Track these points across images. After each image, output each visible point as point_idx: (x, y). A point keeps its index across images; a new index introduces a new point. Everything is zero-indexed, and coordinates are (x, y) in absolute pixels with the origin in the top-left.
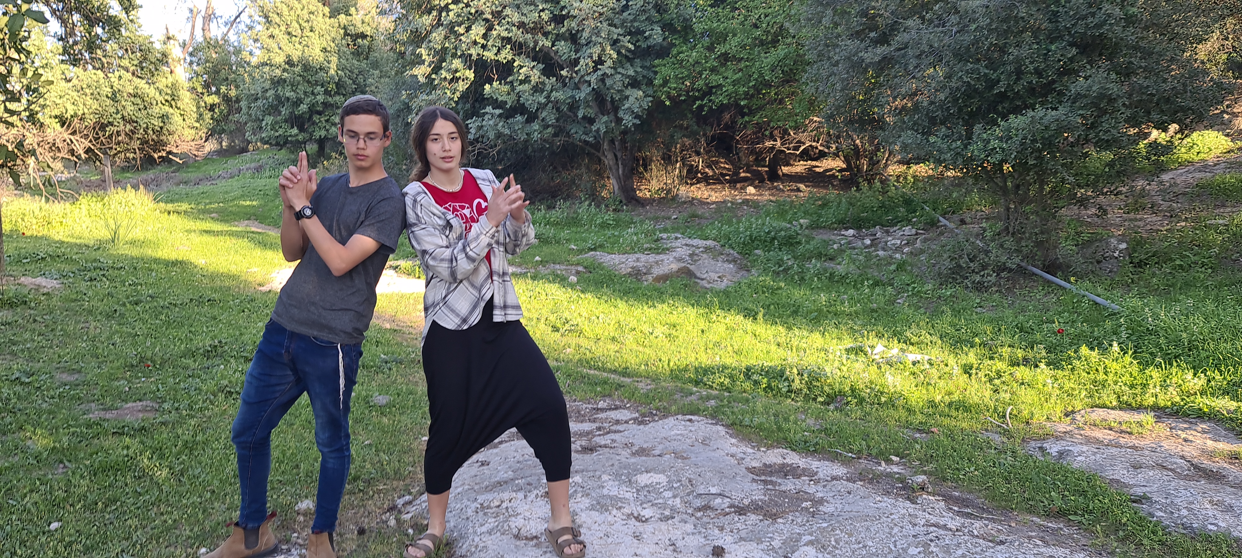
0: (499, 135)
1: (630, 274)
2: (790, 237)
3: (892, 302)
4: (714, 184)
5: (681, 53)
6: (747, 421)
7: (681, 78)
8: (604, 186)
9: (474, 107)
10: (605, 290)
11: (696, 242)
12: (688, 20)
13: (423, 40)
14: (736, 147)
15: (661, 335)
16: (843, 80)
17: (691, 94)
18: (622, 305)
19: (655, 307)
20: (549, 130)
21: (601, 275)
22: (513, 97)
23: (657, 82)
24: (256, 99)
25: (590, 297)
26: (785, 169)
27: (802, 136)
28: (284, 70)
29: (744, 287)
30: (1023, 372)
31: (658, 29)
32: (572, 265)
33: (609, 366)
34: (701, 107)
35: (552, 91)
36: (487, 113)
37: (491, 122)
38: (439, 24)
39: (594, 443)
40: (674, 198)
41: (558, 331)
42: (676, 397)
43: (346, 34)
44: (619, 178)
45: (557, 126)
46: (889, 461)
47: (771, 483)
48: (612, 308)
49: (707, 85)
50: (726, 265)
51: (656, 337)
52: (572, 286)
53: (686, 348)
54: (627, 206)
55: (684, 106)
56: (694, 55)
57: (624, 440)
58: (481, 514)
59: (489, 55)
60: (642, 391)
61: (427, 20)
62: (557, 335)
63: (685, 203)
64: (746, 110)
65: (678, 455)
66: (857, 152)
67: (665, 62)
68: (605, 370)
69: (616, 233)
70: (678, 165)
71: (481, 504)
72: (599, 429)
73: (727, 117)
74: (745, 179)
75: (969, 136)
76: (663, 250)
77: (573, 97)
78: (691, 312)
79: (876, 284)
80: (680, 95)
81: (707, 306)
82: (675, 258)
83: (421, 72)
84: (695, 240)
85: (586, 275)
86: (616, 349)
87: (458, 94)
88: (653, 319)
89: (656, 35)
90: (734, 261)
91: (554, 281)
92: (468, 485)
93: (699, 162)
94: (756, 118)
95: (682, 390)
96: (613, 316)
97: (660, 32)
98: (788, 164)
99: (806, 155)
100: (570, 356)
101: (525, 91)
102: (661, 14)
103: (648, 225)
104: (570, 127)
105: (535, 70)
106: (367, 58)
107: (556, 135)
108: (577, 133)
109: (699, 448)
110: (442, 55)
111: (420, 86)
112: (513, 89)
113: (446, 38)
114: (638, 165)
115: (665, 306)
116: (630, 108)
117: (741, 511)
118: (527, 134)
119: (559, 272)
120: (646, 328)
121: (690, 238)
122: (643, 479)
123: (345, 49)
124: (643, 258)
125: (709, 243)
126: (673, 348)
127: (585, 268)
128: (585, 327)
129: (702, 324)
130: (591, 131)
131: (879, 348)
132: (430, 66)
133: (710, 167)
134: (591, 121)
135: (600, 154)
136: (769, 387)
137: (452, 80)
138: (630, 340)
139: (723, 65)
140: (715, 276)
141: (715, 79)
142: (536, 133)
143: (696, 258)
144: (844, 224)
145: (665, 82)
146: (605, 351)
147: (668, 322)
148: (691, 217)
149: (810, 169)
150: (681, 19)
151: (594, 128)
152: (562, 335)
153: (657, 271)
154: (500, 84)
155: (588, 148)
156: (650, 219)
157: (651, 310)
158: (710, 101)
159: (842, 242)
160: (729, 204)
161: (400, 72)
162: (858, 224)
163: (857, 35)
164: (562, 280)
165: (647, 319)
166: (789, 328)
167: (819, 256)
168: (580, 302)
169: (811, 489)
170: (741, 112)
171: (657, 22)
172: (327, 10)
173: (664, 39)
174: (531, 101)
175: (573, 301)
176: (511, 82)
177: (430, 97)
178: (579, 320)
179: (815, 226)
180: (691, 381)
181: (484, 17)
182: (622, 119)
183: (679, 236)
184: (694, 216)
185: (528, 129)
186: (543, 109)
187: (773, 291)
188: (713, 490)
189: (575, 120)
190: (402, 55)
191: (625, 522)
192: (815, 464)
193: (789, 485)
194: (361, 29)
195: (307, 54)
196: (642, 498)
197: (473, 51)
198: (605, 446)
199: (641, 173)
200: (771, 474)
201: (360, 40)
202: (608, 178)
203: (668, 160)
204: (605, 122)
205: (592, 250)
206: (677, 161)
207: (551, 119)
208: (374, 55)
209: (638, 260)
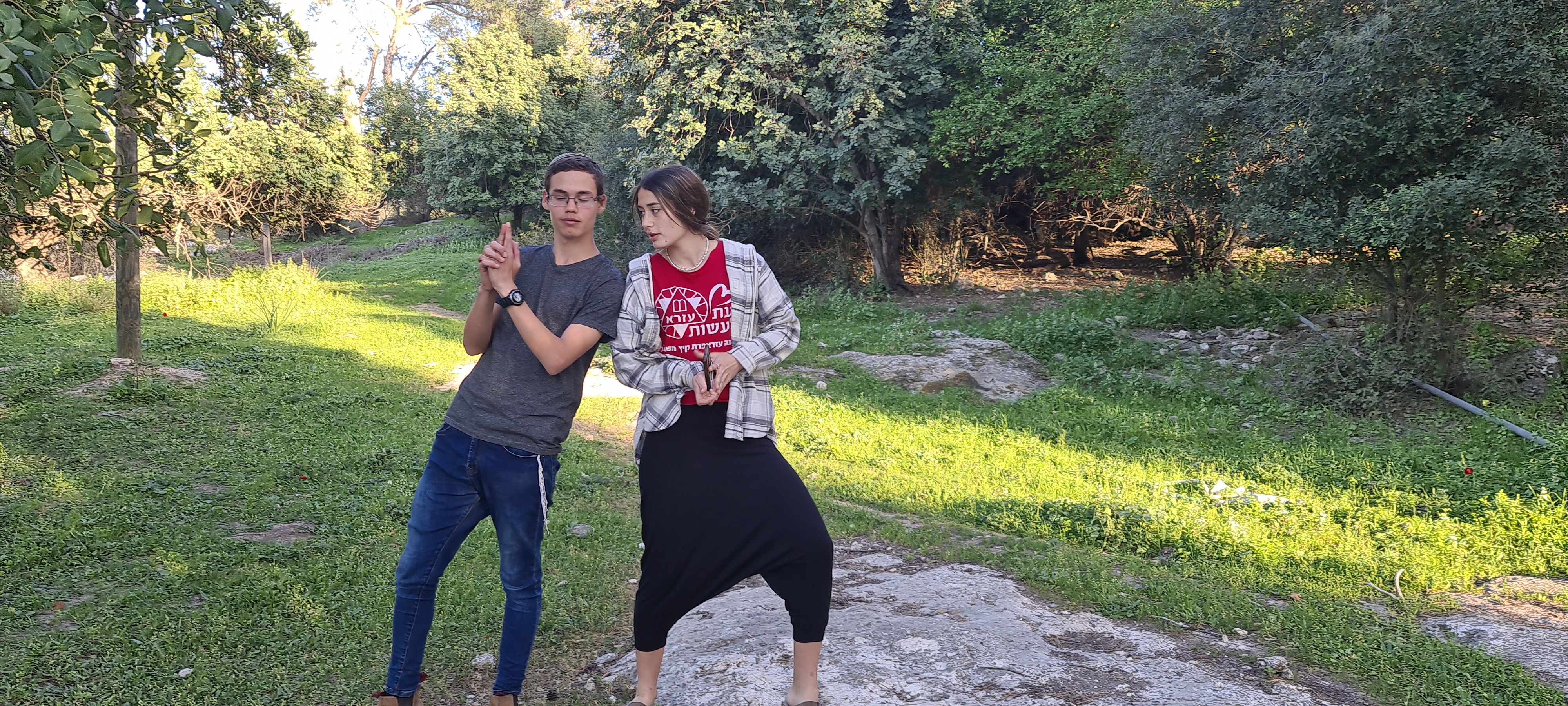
0: (734, 203)
1: (894, 381)
2: (1103, 338)
3: (1237, 425)
4: (1003, 268)
5: (965, 103)
6: (1044, 575)
7: (965, 134)
8: (863, 268)
9: (704, 168)
10: (862, 399)
11: (979, 341)
12: (975, 61)
13: (645, 86)
14: (1033, 222)
15: (933, 459)
16: (1175, 138)
17: (976, 154)
18: (882, 419)
19: (926, 423)
20: (797, 197)
21: (857, 381)
22: (753, 156)
23: (933, 138)
24: (442, 156)
25: (843, 408)
26: (1097, 251)
27: (1120, 209)
28: (476, 121)
29: (1041, 401)
30: (1417, 525)
31: (936, 73)
32: (821, 367)
33: (866, 497)
34: (989, 171)
35: (801, 150)
36: (720, 176)
37: (725, 187)
38: (666, 66)
39: (845, 595)
40: (951, 286)
41: (801, 449)
42: (952, 539)
43: (552, 78)
44: (883, 259)
45: (805, 193)
46: (1232, 635)
47: (1076, 657)
48: (871, 423)
49: (997, 143)
50: (1018, 372)
51: (927, 462)
52: (820, 394)
53: (965, 477)
54: (891, 294)
55: (967, 169)
56: (982, 105)
57: (884, 593)
58: (701, 680)
59: (725, 104)
60: (907, 531)
61: (651, 61)
62: (801, 456)
63: (966, 291)
64: (1047, 175)
65: (954, 616)
66: (1191, 231)
67: (944, 113)
68: (860, 502)
69: (877, 328)
70: (958, 244)
71: (702, 668)
72: (852, 577)
73: (1022, 183)
74: (1044, 263)
75: (1343, 212)
76: (937, 350)
77: (827, 156)
78: (972, 431)
79: (1216, 401)
80: (962, 156)
81: (992, 424)
82: (952, 361)
83: (642, 124)
84: (978, 340)
85: (838, 381)
86: (876, 475)
87: (685, 152)
88: (923, 438)
89: (934, 80)
90: (1028, 367)
91: (797, 388)
92: (687, 642)
93: (984, 240)
94: (1059, 185)
95: (958, 531)
96: (871, 433)
97: (940, 76)
98: (1100, 245)
99: (1124, 233)
100: (817, 483)
101: (768, 149)
102: (941, 54)
103: (918, 319)
104: (823, 194)
105: (780, 124)
106: (577, 108)
107: (804, 204)
108: (830, 201)
109: (981, 607)
110: (667, 105)
111: (640, 142)
112: (753, 145)
113: (674, 82)
114: (906, 242)
115: (938, 422)
116: (898, 171)
117: (1036, 692)
118: (769, 202)
119: (804, 376)
120: (914, 450)
121: (971, 336)
122: (909, 645)
123: (550, 97)
124: (911, 360)
125: (997, 343)
126: (948, 476)
127: (837, 371)
128: (836, 445)
129: (986, 445)
130: (848, 199)
131: (1220, 485)
132: (652, 117)
133: (998, 246)
134: (849, 187)
135: (858, 229)
136: (1073, 531)
137: (679, 134)
138: (892, 465)
139: (1017, 118)
140: (1002, 386)
141: (1008, 136)
142: (780, 201)
143: (978, 362)
144: (1173, 322)
145: (944, 139)
146: (861, 478)
147: (942, 443)
148: (973, 310)
149: (1130, 252)
150: (967, 59)
151: (853, 196)
152: (807, 455)
153: (929, 378)
154: (738, 140)
155: (844, 220)
156: (921, 311)
157: (920, 426)
158: (1001, 163)
159: (1171, 346)
160: (1023, 295)
161: (616, 125)
162: (1192, 323)
163: (1194, 80)
164: (808, 386)
165: (915, 439)
166: (1100, 456)
167: (1140, 363)
168: (830, 414)
169: (1129, 667)
170: (1040, 177)
171: (935, 64)
172: (529, 48)
173: (943, 86)
174: (775, 161)
175: (821, 414)
176: (751, 138)
177: (652, 156)
178: (828, 437)
179: (1135, 325)
180: (970, 519)
181: (721, 57)
182: (888, 185)
183: (958, 333)
184: (977, 308)
185: (769, 196)
186: (790, 170)
187: (1080, 407)
188: (1000, 664)
189: (829, 186)
190: (619, 103)
191: (883, 700)
192: (1134, 635)
193: (1100, 661)
194: (569, 71)
195: (503, 103)
196: (906, 669)
197: (706, 100)
198: (860, 600)
199: (911, 253)
200: (1076, 645)
201: (568, 86)
202: (869, 258)
203: (944, 237)
204: (867, 189)
205: (846, 348)
206: (956, 239)
207: (800, 184)
208: (585, 104)
209: (904, 362)
